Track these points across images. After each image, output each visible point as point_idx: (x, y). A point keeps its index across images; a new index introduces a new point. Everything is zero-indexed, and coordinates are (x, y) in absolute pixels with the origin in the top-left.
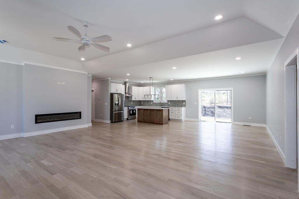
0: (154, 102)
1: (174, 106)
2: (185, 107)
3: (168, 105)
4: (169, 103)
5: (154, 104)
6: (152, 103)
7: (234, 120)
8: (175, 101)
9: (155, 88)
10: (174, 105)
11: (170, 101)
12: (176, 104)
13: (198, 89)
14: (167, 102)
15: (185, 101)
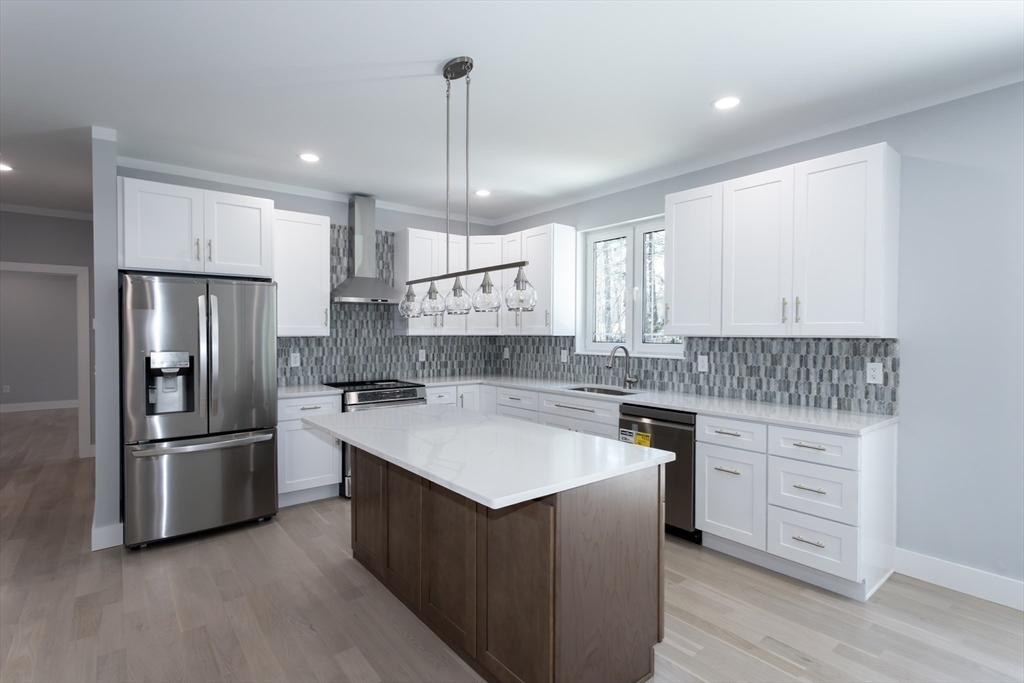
0: (579, 349)
1: (752, 397)
2: (891, 412)
3: (695, 379)
4: (703, 364)
5: (579, 369)
6: (564, 356)
8: (764, 343)
9: (592, 239)
10: (750, 383)
11: (715, 345)
12: (771, 373)
14: (678, 352)
15: (882, 347)
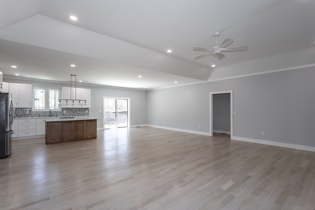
3: (63, 114)
4: (65, 111)
7: (131, 124)
10: (72, 114)
11: (67, 109)
12: (75, 112)
13: (103, 97)
15: (88, 109)
